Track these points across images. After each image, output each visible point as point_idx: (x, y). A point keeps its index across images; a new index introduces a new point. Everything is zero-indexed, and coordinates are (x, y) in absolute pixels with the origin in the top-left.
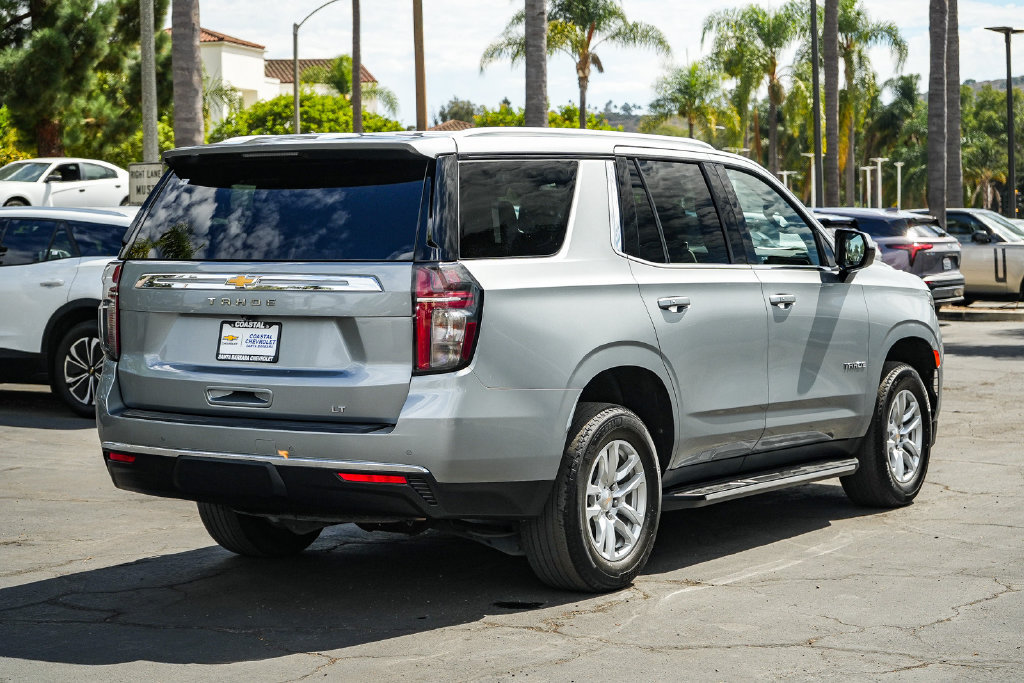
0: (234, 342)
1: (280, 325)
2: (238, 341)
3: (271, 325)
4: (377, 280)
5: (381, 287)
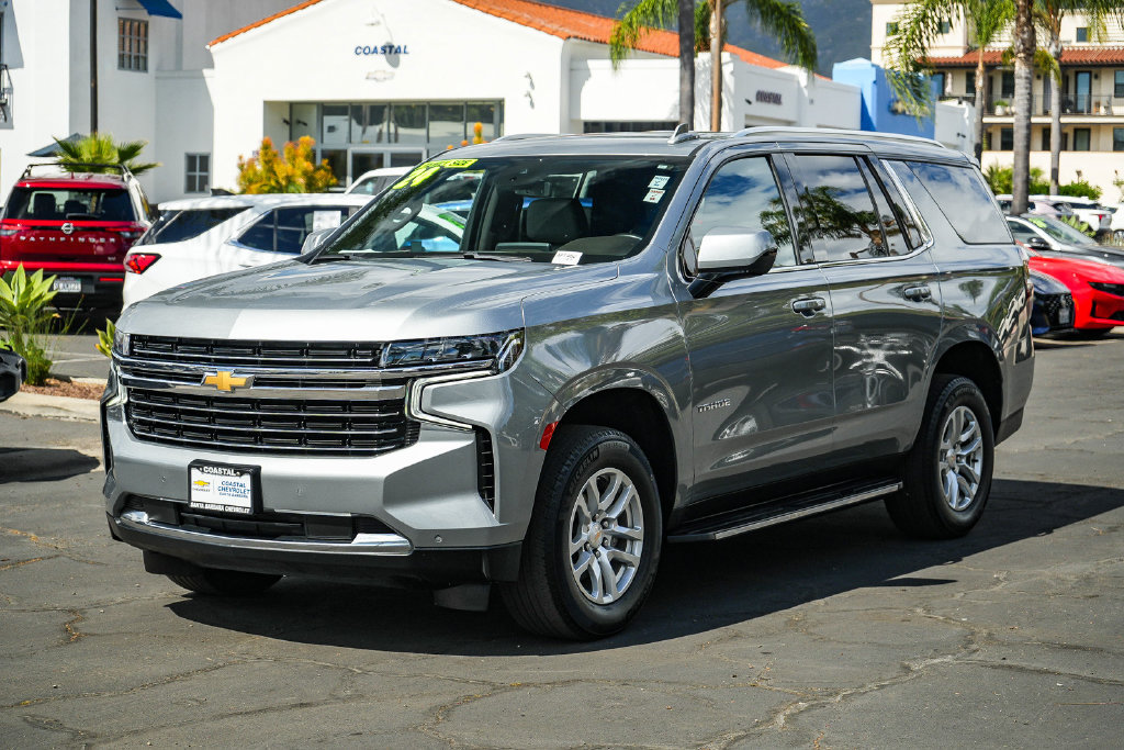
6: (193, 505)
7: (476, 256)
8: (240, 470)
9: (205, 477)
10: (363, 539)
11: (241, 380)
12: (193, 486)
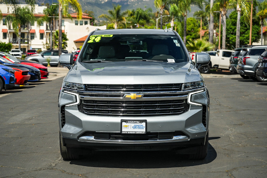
6: (123, 133)
7: (147, 60)
8: (141, 121)
9: (128, 124)
10: (175, 138)
11: (140, 96)
12: (123, 127)
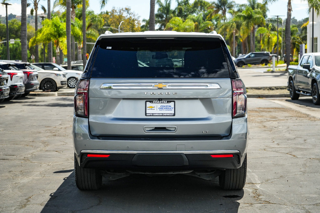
0: (153, 109)
1: (174, 102)
2: (155, 108)
3: (171, 102)
4: (219, 84)
5: (220, 87)
